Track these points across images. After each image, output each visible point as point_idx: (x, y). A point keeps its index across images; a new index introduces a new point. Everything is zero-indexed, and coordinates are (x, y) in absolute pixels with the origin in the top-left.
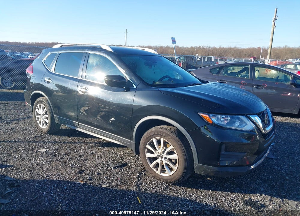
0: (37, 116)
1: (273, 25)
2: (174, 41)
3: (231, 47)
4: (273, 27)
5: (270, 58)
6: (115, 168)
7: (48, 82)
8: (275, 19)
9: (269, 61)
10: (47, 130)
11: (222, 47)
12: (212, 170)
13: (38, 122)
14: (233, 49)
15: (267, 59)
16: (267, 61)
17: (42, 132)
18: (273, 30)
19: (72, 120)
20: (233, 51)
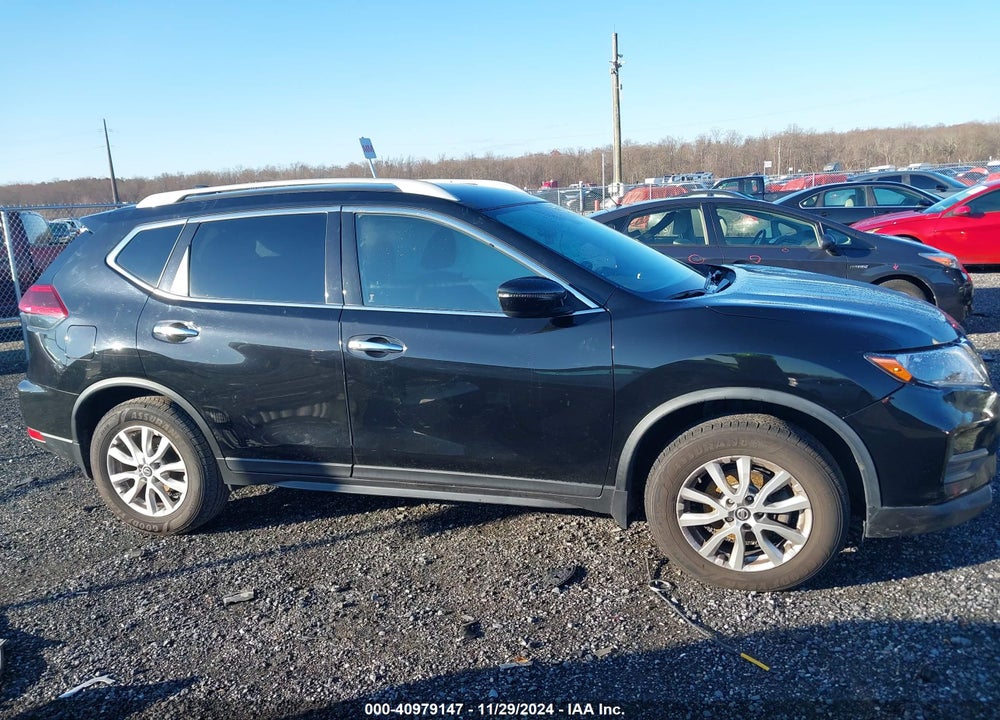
0: (115, 478)
1: (615, 82)
2: (368, 148)
3: (476, 156)
4: (615, 88)
5: (621, 181)
6: (562, 587)
7: (179, 339)
8: (618, 66)
9: (621, 189)
10: (184, 520)
11: (448, 158)
12: (924, 517)
13: (127, 497)
14: (482, 161)
15: (615, 184)
16: (615, 190)
17: (156, 531)
18: (615, 99)
19: (318, 461)
20: (484, 169)
